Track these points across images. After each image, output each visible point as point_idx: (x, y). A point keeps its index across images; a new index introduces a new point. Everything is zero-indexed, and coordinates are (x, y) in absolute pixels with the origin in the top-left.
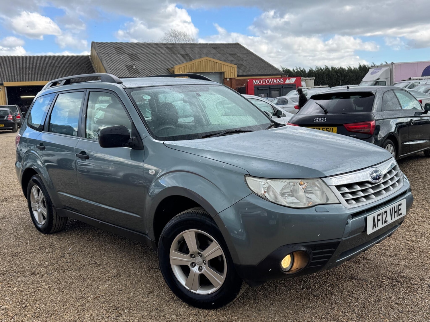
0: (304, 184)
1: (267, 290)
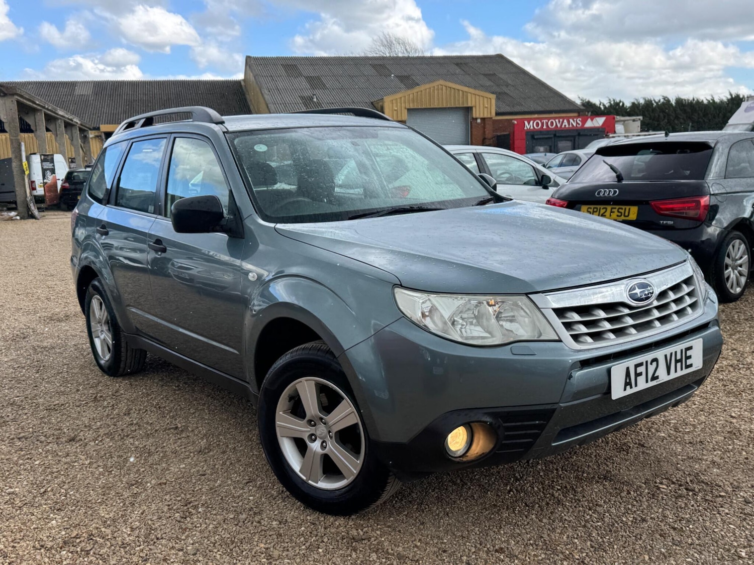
0: (497, 304)
1: (446, 489)
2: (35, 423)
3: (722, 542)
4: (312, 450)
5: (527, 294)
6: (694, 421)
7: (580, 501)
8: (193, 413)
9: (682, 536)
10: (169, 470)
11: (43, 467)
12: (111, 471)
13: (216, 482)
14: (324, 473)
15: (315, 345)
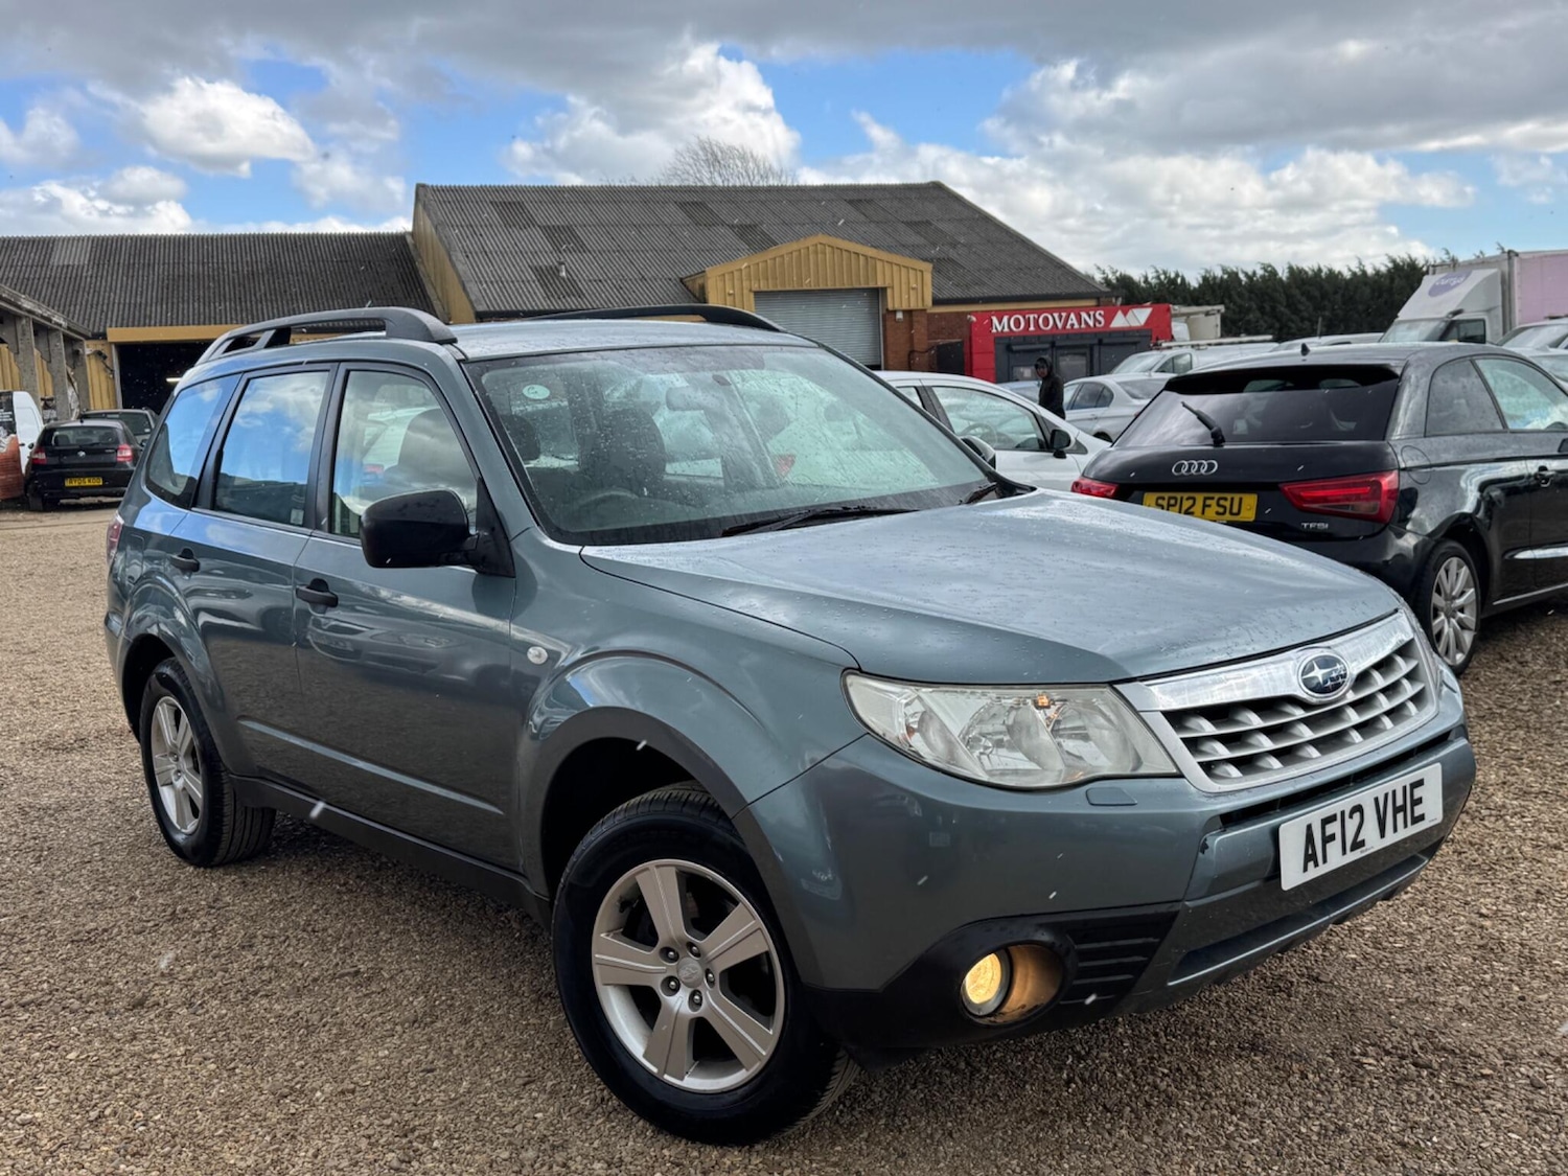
0: (1054, 704)
1: (941, 1083)
2: (52, 970)
3: (1500, 1168)
4: (670, 1009)
5: (1111, 684)
6: (1410, 927)
7: (1210, 1096)
8: (387, 941)
9: (1420, 1158)
10: (355, 1062)
11: (86, 1066)
12: (234, 1069)
13: (461, 1084)
14: (695, 1058)
15: (675, 793)
